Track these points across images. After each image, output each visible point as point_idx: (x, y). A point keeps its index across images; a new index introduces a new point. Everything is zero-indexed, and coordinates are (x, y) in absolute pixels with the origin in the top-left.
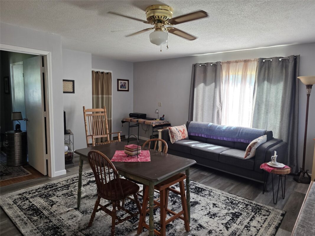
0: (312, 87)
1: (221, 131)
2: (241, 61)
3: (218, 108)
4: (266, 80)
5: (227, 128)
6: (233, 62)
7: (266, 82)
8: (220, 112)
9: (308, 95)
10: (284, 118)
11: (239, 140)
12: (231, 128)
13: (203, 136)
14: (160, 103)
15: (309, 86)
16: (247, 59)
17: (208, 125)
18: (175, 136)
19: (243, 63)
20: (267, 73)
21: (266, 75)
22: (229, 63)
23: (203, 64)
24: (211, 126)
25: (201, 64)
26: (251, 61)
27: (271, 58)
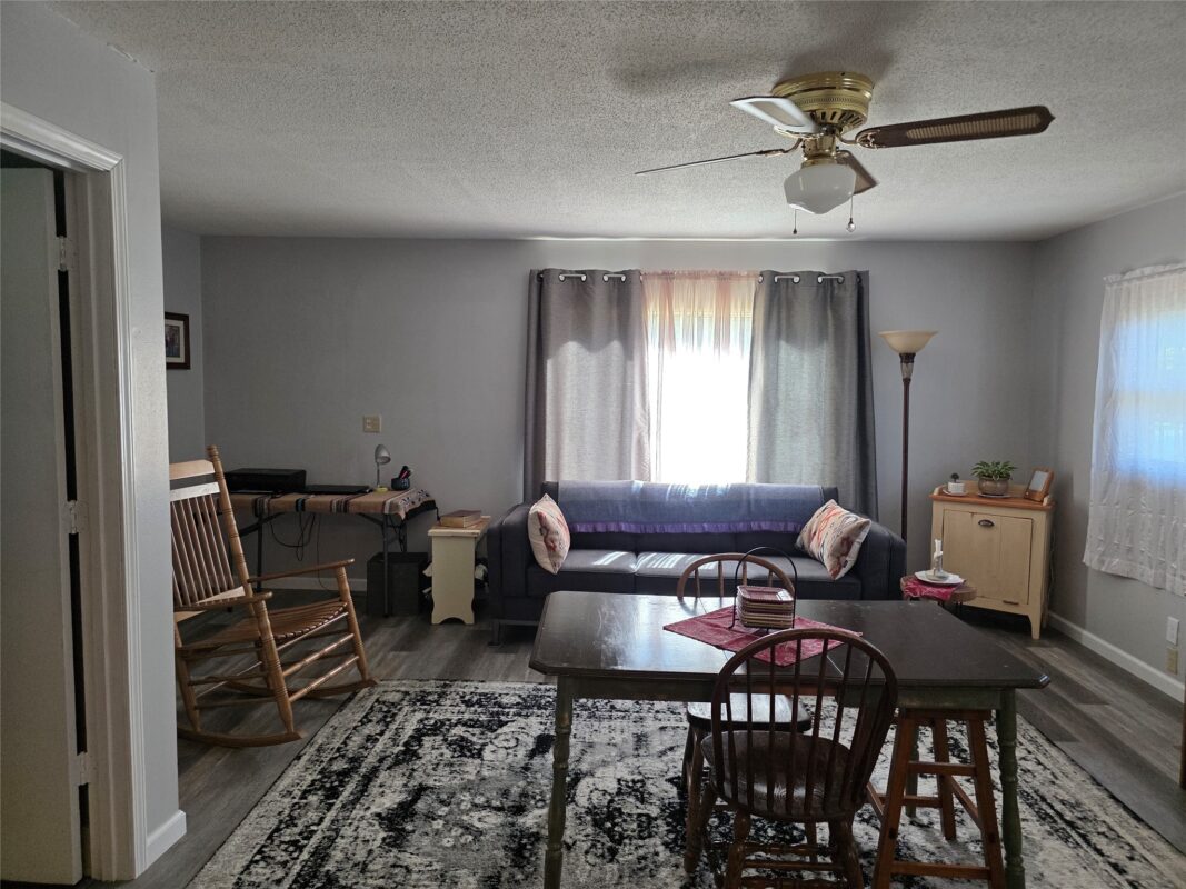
0: (915, 359)
1: (688, 504)
2: (707, 276)
3: (639, 428)
4: (783, 335)
5: (702, 490)
6: (682, 276)
7: (783, 344)
8: (645, 440)
9: (907, 382)
10: (844, 447)
11: (755, 527)
12: (714, 489)
13: (624, 527)
14: (377, 419)
15: (908, 358)
16: (726, 269)
17: (634, 490)
18: (557, 544)
19: (713, 283)
20: (783, 315)
21: (783, 322)
22: (667, 276)
23: (571, 272)
24: (643, 491)
25: (563, 272)
26: (739, 277)
27: (796, 274)
